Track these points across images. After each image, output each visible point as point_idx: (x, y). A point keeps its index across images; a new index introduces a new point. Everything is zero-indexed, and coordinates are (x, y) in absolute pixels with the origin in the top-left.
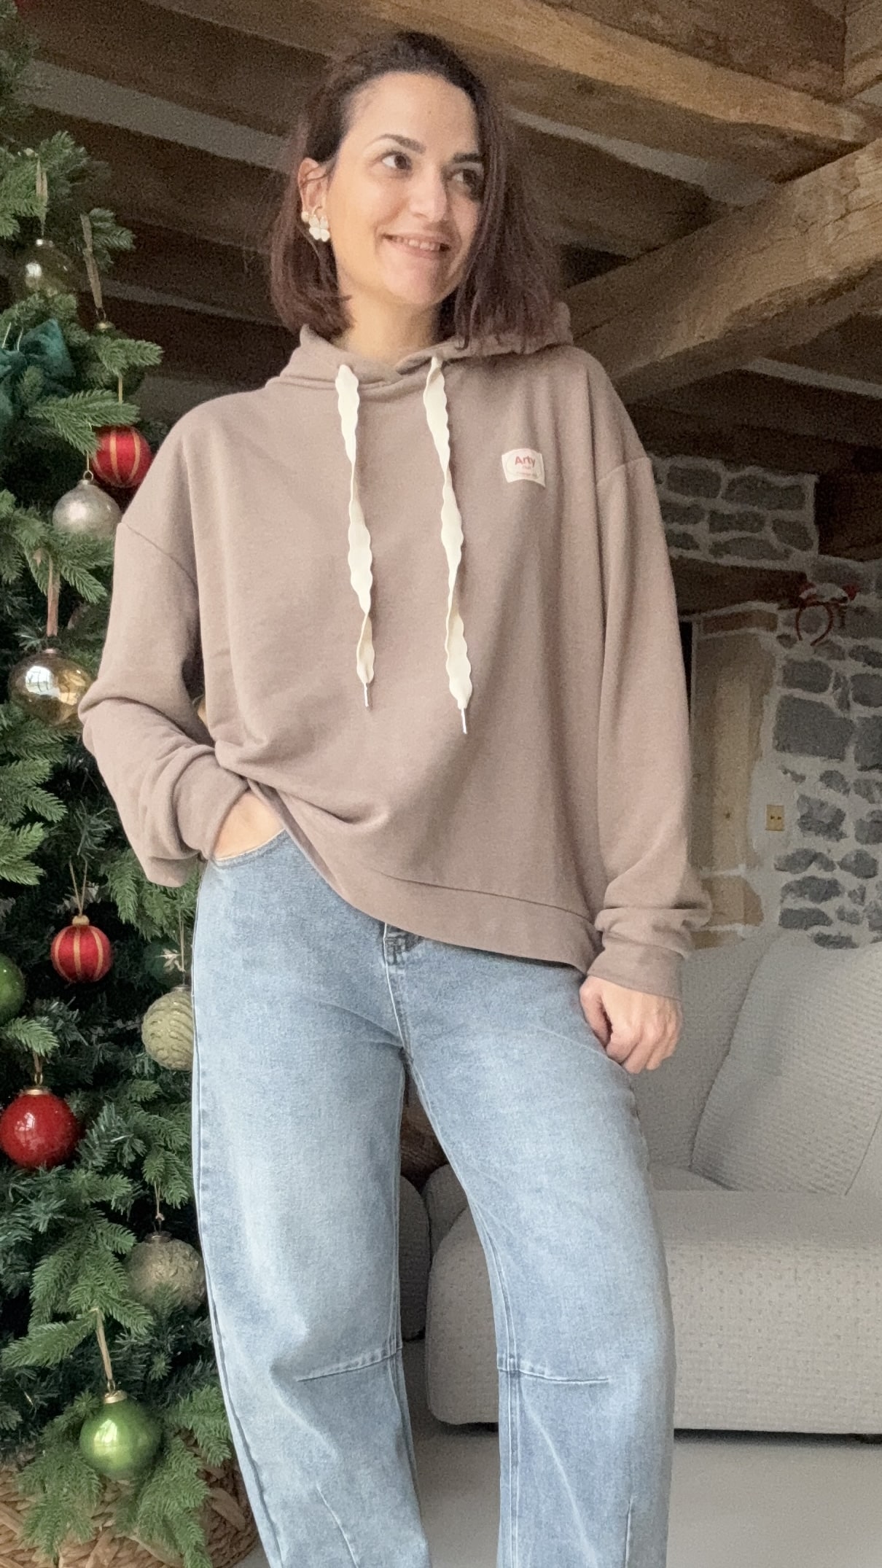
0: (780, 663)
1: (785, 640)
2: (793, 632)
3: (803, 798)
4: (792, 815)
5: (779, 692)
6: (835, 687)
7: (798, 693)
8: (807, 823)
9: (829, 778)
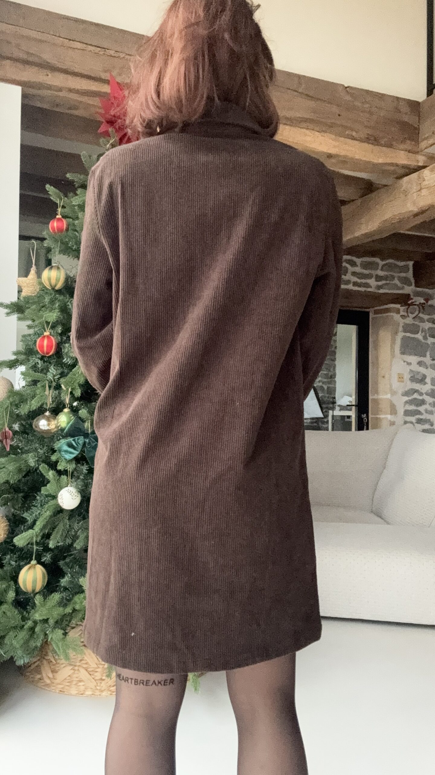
0: (401, 325)
1: (403, 317)
2: (405, 314)
3: (411, 370)
4: (407, 376)
5: (401, 335)
6: (422, 332)
7: (408, 334)
8: (413, 379)
9: (420, 363)
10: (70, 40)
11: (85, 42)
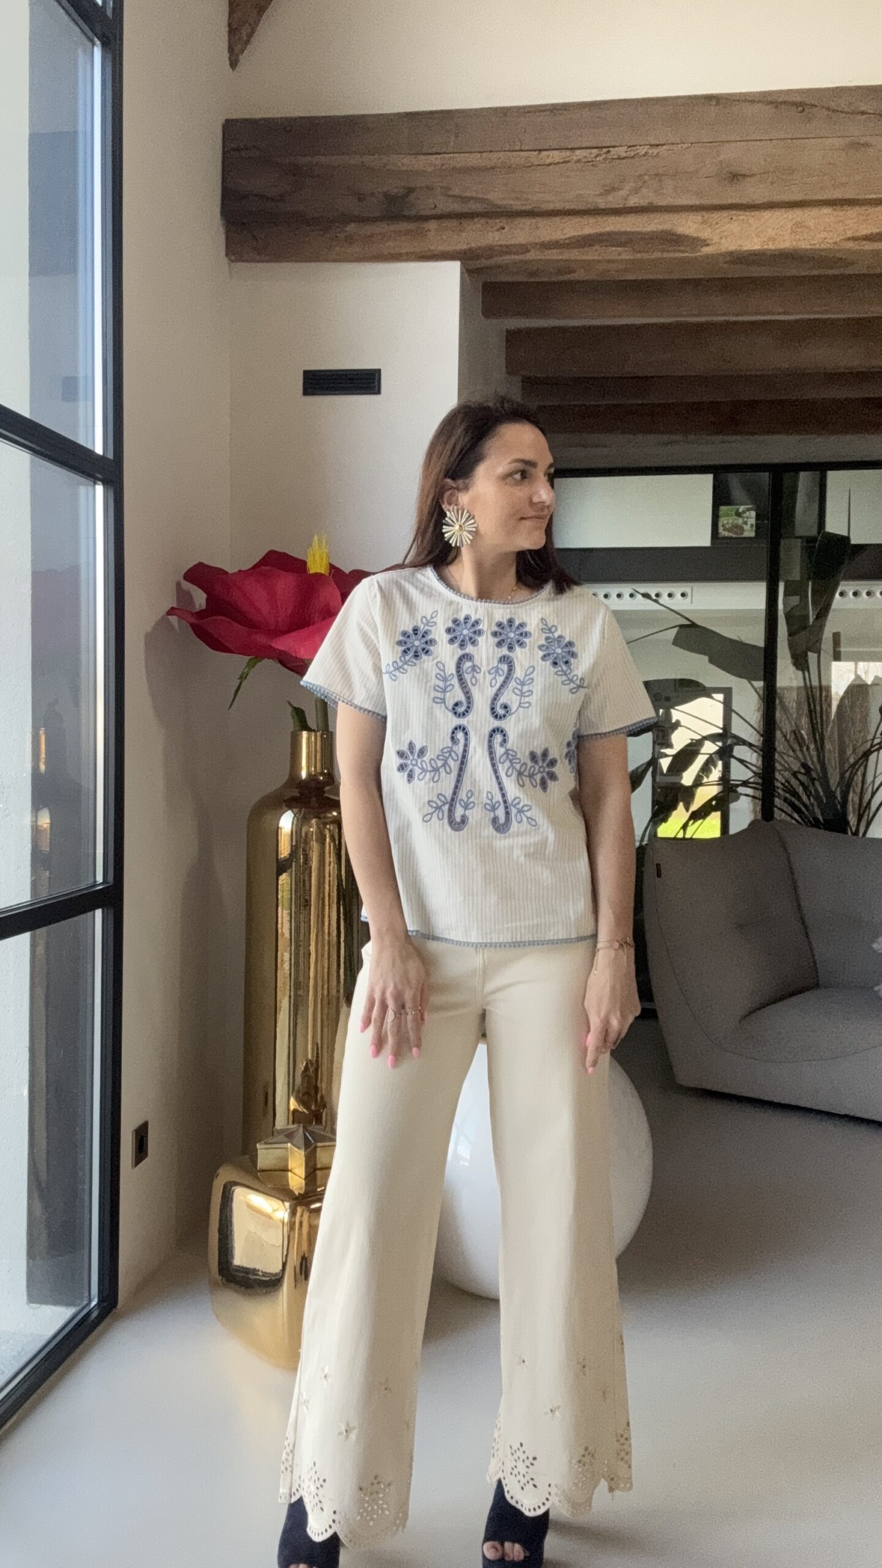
10: (540, 151)
11: (570, 147)
